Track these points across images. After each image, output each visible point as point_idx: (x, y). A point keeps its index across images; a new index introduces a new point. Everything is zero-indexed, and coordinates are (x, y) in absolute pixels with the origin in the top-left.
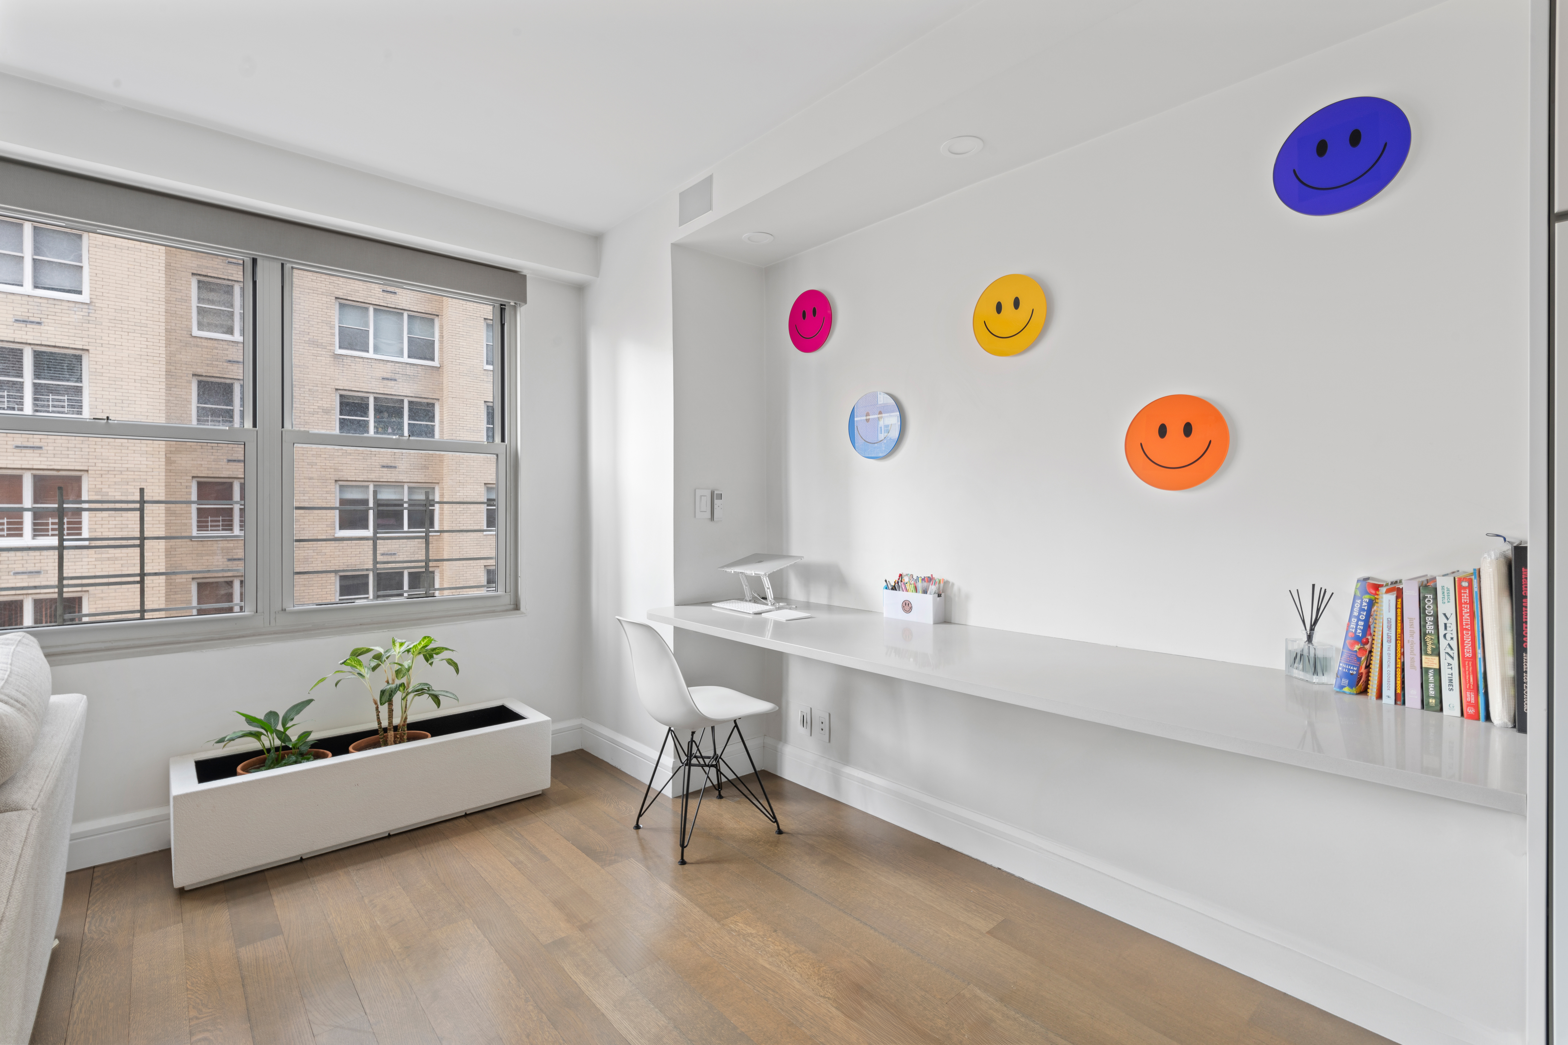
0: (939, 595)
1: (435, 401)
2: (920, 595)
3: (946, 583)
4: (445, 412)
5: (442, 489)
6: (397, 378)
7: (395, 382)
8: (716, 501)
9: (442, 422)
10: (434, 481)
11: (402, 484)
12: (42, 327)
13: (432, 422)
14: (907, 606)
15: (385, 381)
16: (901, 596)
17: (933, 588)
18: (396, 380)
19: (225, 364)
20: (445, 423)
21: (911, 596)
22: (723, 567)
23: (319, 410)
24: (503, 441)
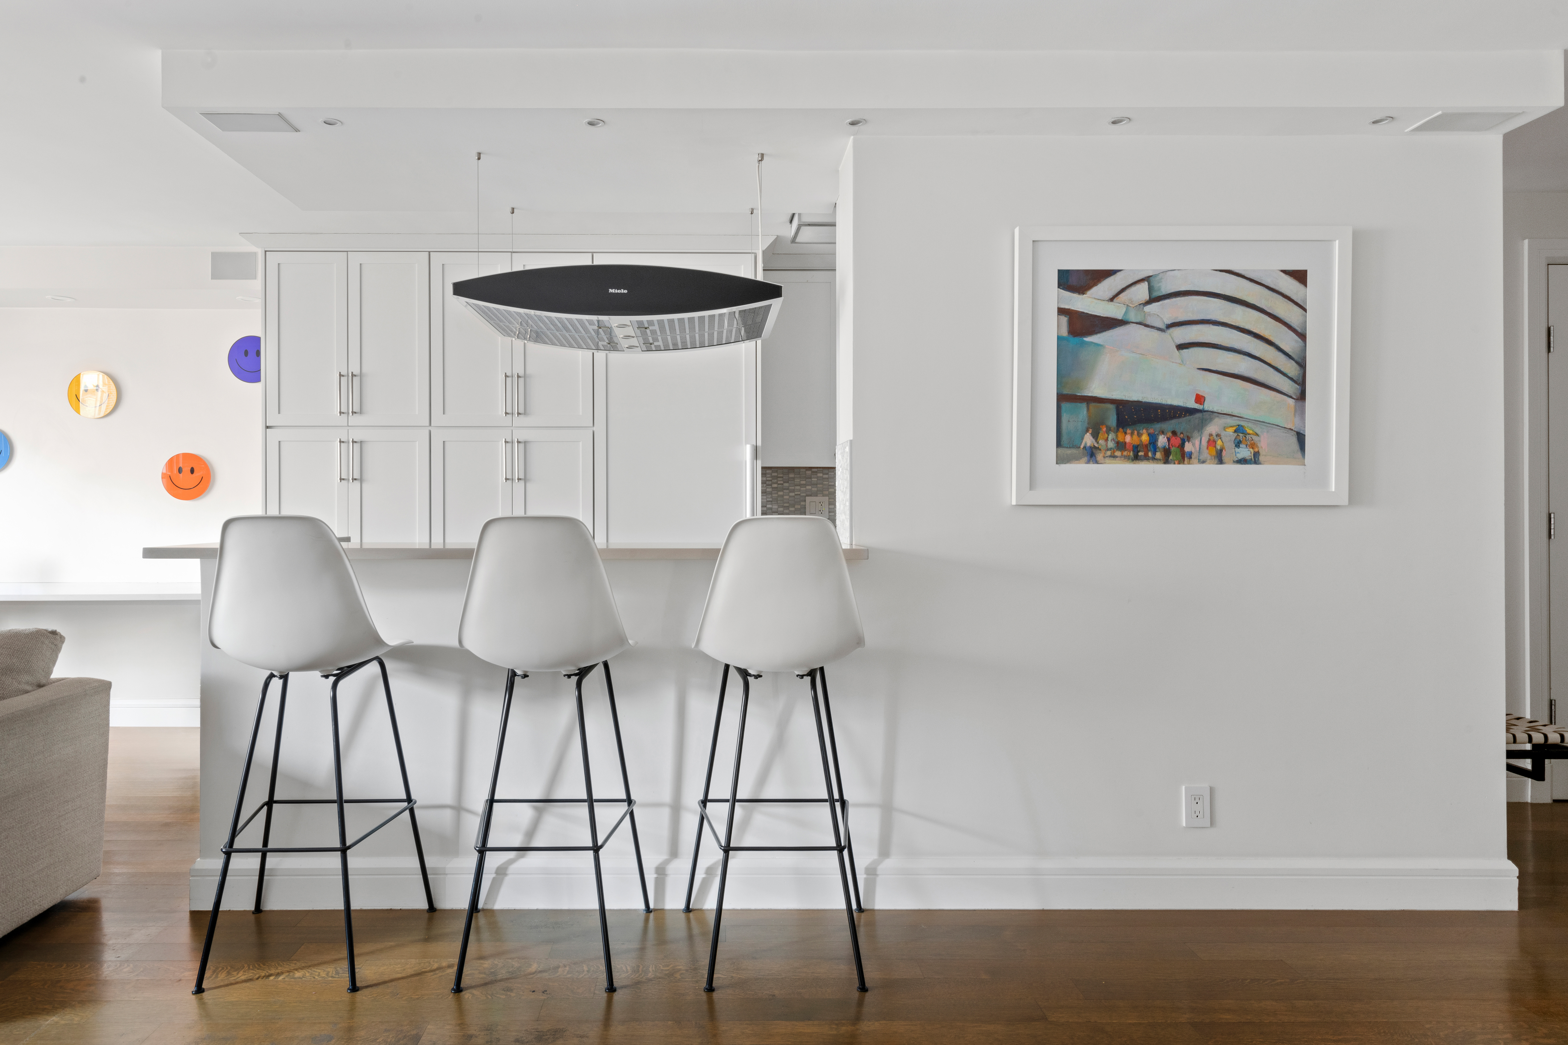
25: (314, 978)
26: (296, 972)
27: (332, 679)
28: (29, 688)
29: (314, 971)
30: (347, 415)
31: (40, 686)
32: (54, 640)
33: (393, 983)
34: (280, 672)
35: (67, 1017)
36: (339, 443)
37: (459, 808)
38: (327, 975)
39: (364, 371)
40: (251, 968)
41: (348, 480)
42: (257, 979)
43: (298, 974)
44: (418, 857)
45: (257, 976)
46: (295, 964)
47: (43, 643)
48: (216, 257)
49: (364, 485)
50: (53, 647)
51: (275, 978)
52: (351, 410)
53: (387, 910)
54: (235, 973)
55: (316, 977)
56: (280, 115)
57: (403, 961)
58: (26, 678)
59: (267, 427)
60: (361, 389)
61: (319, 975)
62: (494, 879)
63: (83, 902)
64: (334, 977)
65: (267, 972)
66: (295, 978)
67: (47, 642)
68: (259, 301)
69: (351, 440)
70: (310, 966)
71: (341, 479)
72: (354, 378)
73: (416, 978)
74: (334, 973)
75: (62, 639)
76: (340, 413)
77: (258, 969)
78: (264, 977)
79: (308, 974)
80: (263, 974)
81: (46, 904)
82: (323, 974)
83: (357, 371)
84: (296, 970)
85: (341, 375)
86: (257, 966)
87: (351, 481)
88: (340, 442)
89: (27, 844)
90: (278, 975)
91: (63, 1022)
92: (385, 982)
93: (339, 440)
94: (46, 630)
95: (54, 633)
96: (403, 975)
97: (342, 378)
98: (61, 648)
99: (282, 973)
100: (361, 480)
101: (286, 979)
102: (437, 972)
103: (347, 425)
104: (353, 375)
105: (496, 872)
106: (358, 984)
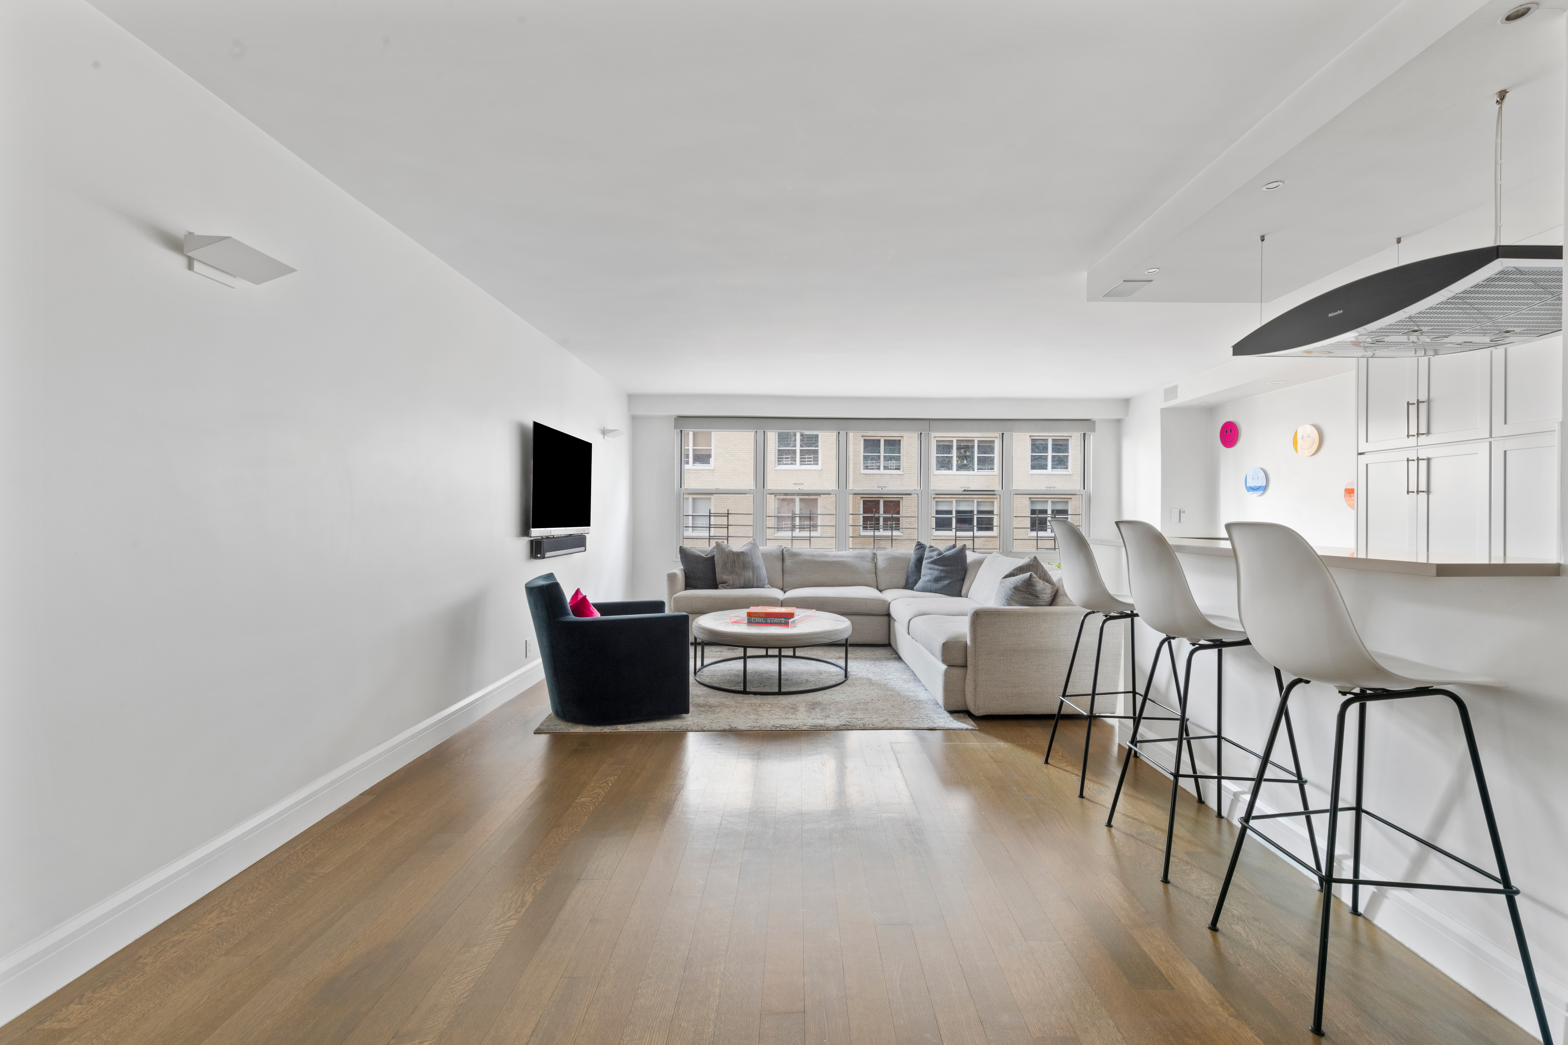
8: (1182, 514)
24: (1084, 489)
30: (1416, 437)
36: (1406, 462)
39: (1431, 396)
42: (1069, 772)
49: (1430, 496)
52: (1418, 432)
56: (1126, 281)
59: (1359, 454)
60: (1428, 413)
69: (1417, 458)
71: (1409, 492)
72: (1421, 404)
76: (1409, 436)
77: (1075, 769)
78: (1072, 773)
80: (1074, 772)
83: (1423, 397)
85: (1409, 404)
87: (1418, 493)
88: (1408, 460)
93: (1406, 459)
97: (1410, 406)
100: (1428, 492)
103: (1416, 445)
104: (1419, 402)
105: (1234, 796)
106: (1084, 794)
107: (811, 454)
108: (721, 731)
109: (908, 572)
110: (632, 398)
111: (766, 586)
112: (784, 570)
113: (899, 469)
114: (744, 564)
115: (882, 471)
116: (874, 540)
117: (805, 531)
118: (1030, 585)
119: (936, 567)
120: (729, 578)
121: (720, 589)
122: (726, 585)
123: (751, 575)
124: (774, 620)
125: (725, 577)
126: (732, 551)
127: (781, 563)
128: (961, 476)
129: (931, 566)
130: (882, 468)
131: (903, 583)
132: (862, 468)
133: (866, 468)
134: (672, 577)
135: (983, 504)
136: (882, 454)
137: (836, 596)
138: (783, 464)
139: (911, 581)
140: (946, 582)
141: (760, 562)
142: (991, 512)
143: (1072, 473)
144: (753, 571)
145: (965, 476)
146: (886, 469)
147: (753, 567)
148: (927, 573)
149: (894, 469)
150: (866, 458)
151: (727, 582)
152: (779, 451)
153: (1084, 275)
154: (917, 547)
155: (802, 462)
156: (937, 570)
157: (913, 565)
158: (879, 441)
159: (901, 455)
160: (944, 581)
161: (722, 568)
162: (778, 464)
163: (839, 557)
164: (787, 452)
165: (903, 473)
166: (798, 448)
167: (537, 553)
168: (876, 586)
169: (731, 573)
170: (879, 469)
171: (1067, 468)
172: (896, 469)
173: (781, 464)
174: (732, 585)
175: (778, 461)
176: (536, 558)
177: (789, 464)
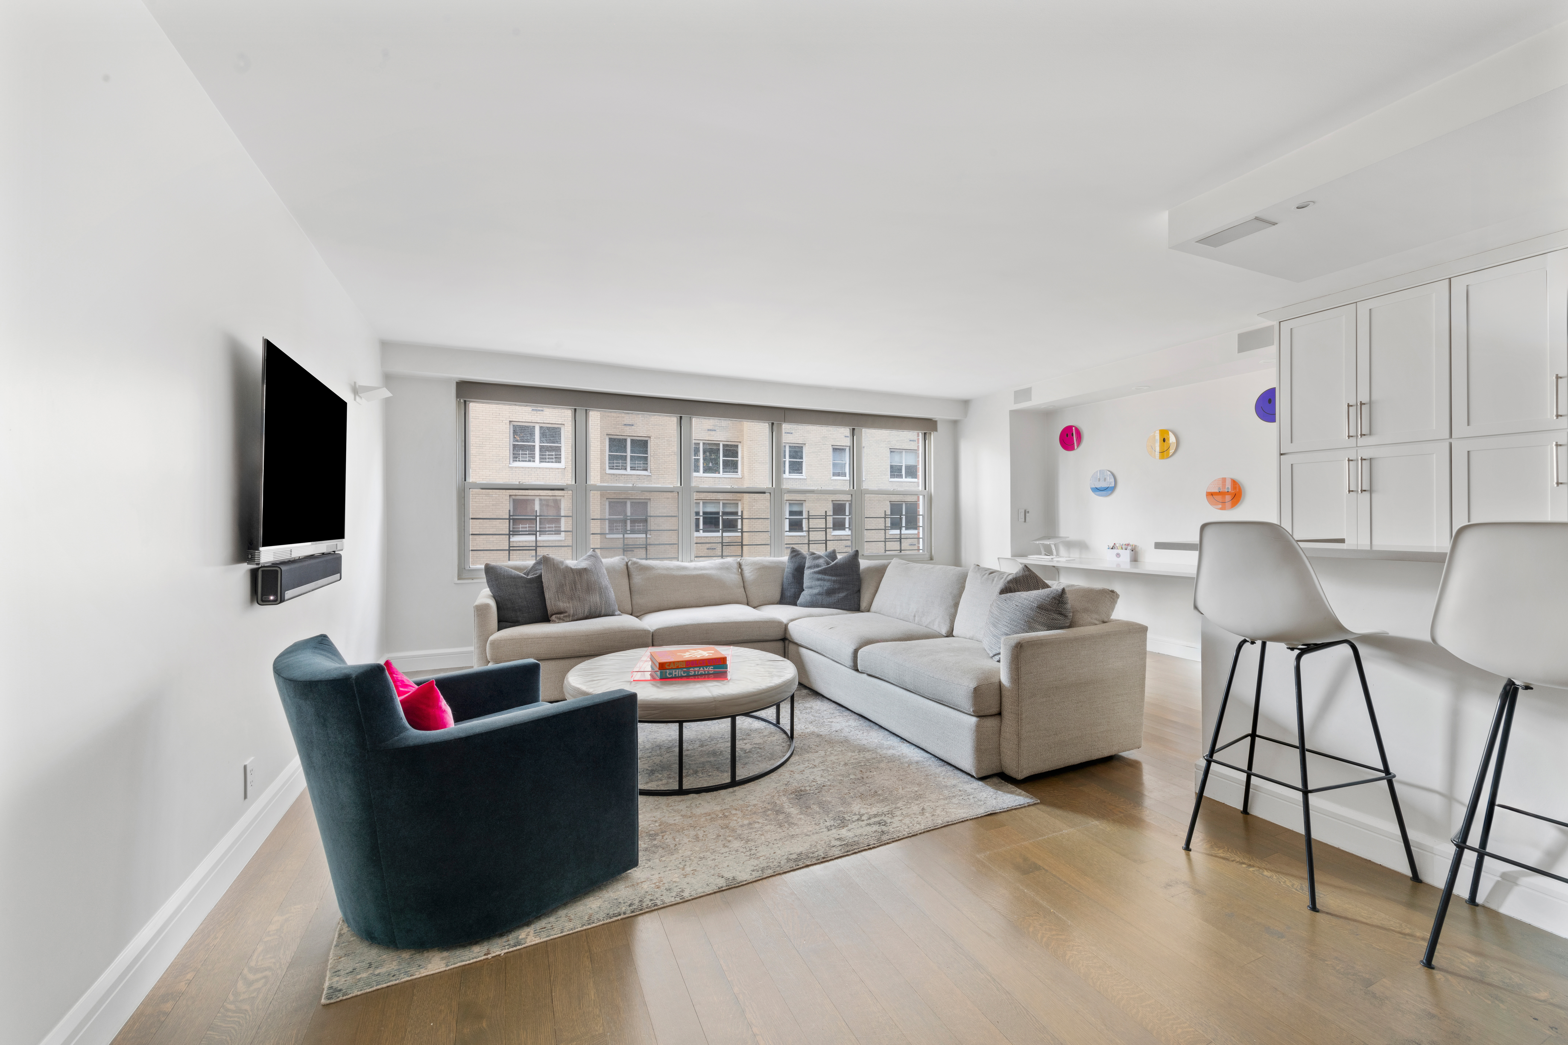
0: (1132, 551)
1: (739, 443)
2: (1124, 550)
3: (1135, 546)
4: (745, 451)
5: (743, 504)
6: (716, 429)
7: (715, 432)
8: (1027, 514)
9: (743, 458)
10: (738, 499)
11: (719, 501)
12: (544, 413)
13: (736, 458)
14: (1118, 555)
15: (709, 432)
16: (1115, 551)
17: (1129, 548)
18: (715, 430)
19: (623, 427)
20: (745, 458)
21: (1120, 551)
22: (1033, 541)
23: (672, 453)
24: (925, 489)
25: (1280, 882)
26: (1265, 871)
27: (1297, 652)
28: (1097, 622)
29: (1281, 878)
30: (1356, 438)
31: (1104, 622)
32: (1112, 596)
33: (1355, 923)
34: (1251, 639)
35: (1104, 825)
36: (1347, 462)
37: (1449, 797)
38: (1293, 885)
39: (1373, 398)
40: (1230, 850)
41: (1357, 491)
42: (1233, 861)
43: (1266, 873)
44: (1398, 826)
45: (1233, 859)
46: (1266, 864)
47: (1106, 597)
48: (1241, 337)
49: (1373, 495)
50: (1112, 600)
51: (1246, 867)
52: (1360, 433)
53: (1366, 860)
54: (1217, 849)
55: (1282, 883)
56: (1257, 218)
57: (1371, 909)
58: (1095, 616)
59: (1281, 454)
60: (1370, 415)
61: (1285, 882)
62: (1498, 882)
63: (1130, 760)
64: (1298, 891)
65: (1242, 860)
66: (1263, 875)
67: (1108, 596)
68: (1275, 361)
69: (1360, 458)
70: (1278, 872)
71: (1349, 491)
72: (1363, 406)
73: (1381, 931)
74: (1299, 887)
75: (1117, 596)
76: (1349, 437)
77: (1235, 854)
78: (1238, 862)
79: (1275, 877)
80: (1238, 860)
81: (1106, 754)
82: (1289, 884)
83: (1365, 399)
84: (1266, 869)
85: (1349, 406)
86: (1234, 851)
87: (1360, 492)
88: (1349, 460)
89: (1093, 713)
90: (1250, 866)
91: (1101, 827)
92: (1346, 918)
93: (1347, 459)
94: (1108, 590)
95: (1112, 591)
96: (1368, 921)
97: (1350, 408)
98: (1117, 601)
99: (1253, 866)
100: (1371, 491)
101: (1255, 872)
102: (1408, 937)
103: (1356, 446)
104: (1361, 404)
105: (1501, 877)
106: (1318, 906)
107: (552, 451)
108: (715, 893)
109: (782, 585)
110: (387, 347)
111: (616, 613)
112: (632, 589)
113: (646, 470)
114: (588, 585)
115: (629, 471)
116: (722, 546)
117: (546, 534)
118: (1062, 603)
119: (827, 577)
120: (568, 605)
121: (554, 622)
122: (563, 615)
123: (598, 600)
124: (698, 671)
125: (562, 605)
126: (571, 569)
127: (628, 581)
128: (707, 478)
129: (820, 576)
130: (629, 468)
131: (777, 596)
132: (607, 467)
133: (611, 468)
134: (481, 610)
135: (727, 505)
136: (629, 454)
137: (722, 621)
138: (519, 461)
139: (788, 594)
140: (842, 595)
141: (605, 581)
142: (736, 513)
143: (806, 478)
144: (600, 594)
145: (712, 479)
146: (632, 470)
147: (600, 588)
148: (811, 584)
149: (641, 470)
150: (611, 458)
151: (566, 612)
152: (514, 446)
153: (1164, 216)
154: (792, 555)
155: (542, 460)
156: (829, 580)
157: (790, 575)
158: (626, 440)
159: (649, 455)
160: (839, 593)
161: (557, 592)
162: (514, 461)
163: (702, 570)
164: (522, 448)
165: (650, 474)
166: (537, 444)
167: (266, 593)
168: (746, 602)
169: (571, 599)
170: (626, 469)
171: (802, 473)
172: (643, 470)
173: (516, 461)
174: (573, 616)
175: (514, 458)
176: (264, 602)
177: (526, 461)
